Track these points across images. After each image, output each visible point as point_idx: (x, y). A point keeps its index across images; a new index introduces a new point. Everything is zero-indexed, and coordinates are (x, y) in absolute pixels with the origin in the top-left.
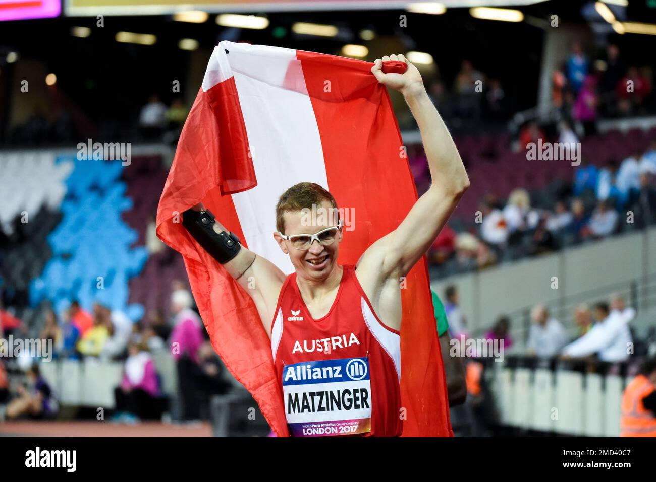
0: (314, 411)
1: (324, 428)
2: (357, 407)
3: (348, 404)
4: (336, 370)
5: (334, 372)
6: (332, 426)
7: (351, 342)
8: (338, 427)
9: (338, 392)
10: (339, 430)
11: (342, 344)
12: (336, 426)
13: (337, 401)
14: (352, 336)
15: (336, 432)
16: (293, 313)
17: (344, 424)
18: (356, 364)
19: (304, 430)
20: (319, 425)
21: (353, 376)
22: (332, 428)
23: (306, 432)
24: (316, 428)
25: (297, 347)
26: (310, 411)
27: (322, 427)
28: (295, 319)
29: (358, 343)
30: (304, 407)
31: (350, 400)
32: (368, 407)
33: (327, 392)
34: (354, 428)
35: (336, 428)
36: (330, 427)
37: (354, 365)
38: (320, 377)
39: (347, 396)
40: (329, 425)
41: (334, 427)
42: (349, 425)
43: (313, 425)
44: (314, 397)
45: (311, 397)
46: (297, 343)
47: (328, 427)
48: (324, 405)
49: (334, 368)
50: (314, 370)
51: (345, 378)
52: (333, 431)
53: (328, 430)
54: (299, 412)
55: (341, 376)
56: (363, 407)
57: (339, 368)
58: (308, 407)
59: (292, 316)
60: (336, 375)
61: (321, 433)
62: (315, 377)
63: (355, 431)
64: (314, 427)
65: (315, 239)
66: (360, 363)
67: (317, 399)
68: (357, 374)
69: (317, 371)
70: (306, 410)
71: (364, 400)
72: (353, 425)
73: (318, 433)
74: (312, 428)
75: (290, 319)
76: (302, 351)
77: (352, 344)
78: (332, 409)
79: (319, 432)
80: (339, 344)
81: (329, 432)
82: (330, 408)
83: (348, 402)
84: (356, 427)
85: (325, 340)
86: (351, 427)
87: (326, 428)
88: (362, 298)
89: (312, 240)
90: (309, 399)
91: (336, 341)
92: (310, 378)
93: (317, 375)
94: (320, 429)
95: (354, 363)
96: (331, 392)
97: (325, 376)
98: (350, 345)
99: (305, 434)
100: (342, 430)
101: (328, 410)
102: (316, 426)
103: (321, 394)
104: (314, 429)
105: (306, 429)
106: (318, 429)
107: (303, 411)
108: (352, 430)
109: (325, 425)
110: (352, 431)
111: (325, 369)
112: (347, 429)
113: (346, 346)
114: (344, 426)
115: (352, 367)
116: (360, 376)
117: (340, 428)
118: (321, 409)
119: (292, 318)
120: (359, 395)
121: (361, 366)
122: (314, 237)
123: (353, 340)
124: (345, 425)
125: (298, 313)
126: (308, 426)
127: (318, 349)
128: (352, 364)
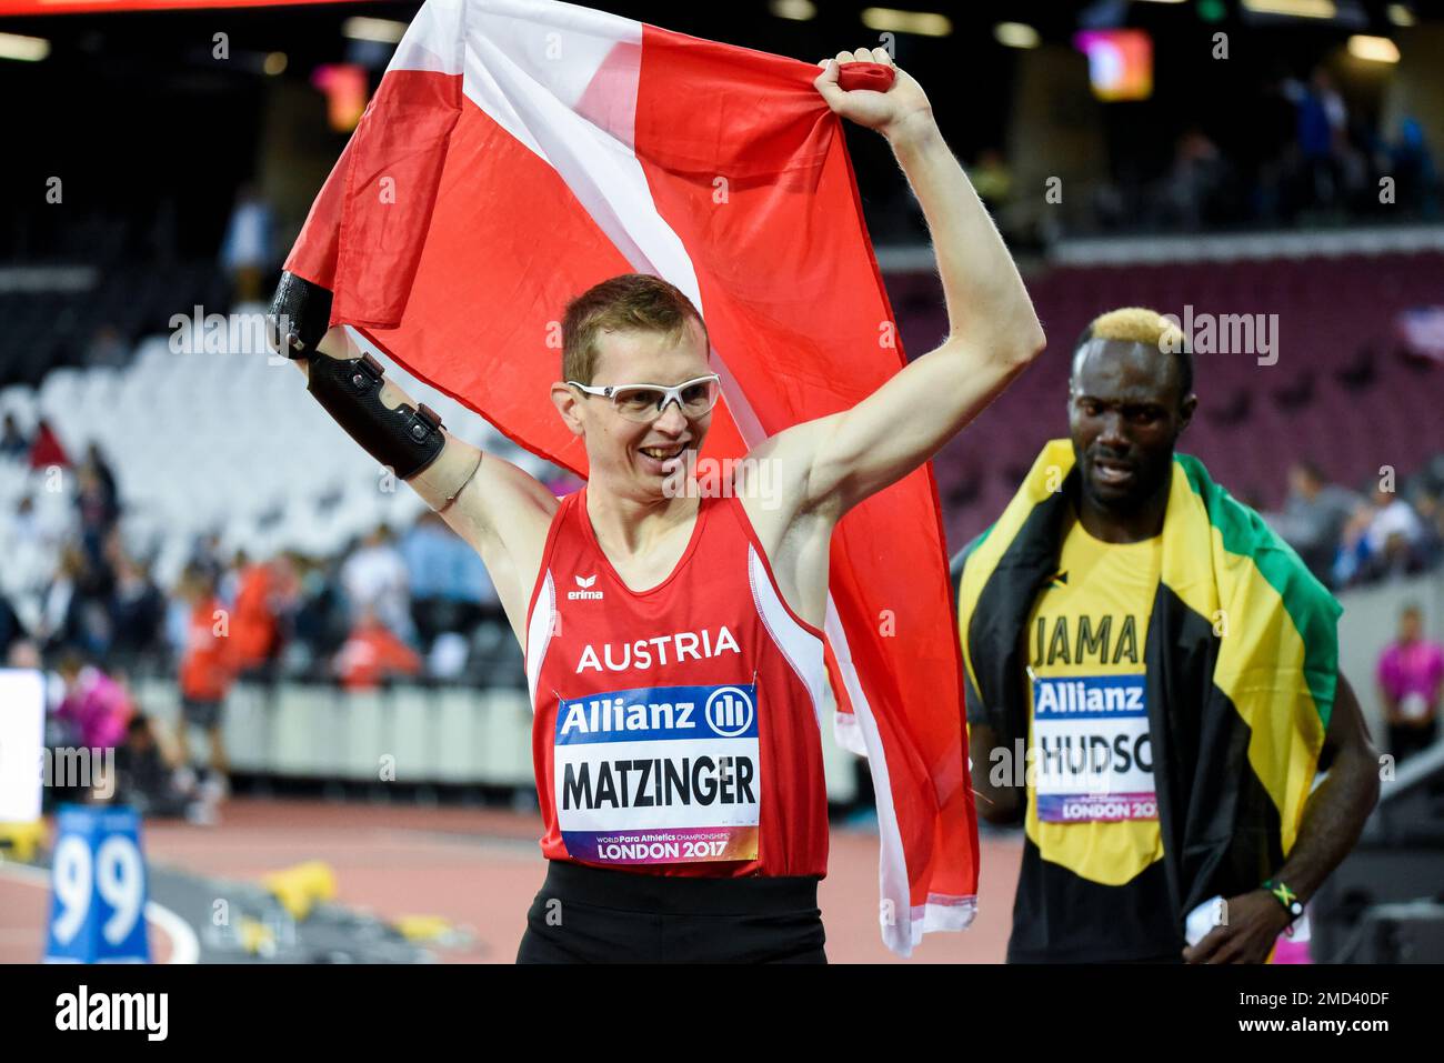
0: (625, 804)
1: (649, 844)
2: (727, 799)
3: (705, 791)
5: (677, 715)
6: (669, 842)
7: (720, 647)
8: (681, 843)
9: (686, 762)
10: (682, 851)
11: (700, 649)
12: (676, 841)
13: (683, 783)
14: (724, 632)
15: (676, 854)
16: (580, 581)
17: (695, 837)
18: (729, 699)
19: (600, 847)
20: (637, 839)
21: (720, 728)
22: (667, 845)
23: (605, 853)
24: (628, 846)
25: (589, 659)
26: (615, 805)
27: (644, 843)
28: (584, 595)
29: (737, 650)
30: (601, 796)
31: (710, 783)
32: (751, 800)
33: (658, 762)
34: (717, 848)
35: (676, 845)
36: (663, 843)
37: (724, 701)
38: (643, 725)
39: (704, 773)
40: (660, 838)
41: (672, 843)
42: (707, 841)
43: (622, 838)
44: (628, 772)
45: (619, 772)
47: (658, 842)
48: (650, 791)
49: (679, 706)
50: (631, 709)
51: (702, 731)
52: (669, 852)
53: (657, 851)
54: (589, 806)
55: (692, 725)
56: (740, 801)
57: (689, 708)
58: (611, 795)
59: (578, 589)
60: (682, 723)
61: (640, 857)
62: (631, 726)
63: (719, 853)
64: (624, 842)
65: (673, 400)
66: (737, 698)
67: (634, 777)
68: (730, 723)
69: (637, 712)
70: (607, 804)
71: (744, 783)
72: (716, 840)
73: (633, 857)
74: (619, 845)
75: (572, 596)
76: (599, 668)
77: (723, 651)
78: (669, 802)
79: (635, 853)
80: (692, 649)
81: (661, 855)
82: (663, 798)
83: (707, 786)
84: (723, 844)
85: (660, 641)
86: (712, 844)
87: (653, 847)
88: (751, 547)
89: (667, 401)
90: (616, 776)
91: (687, 642)
92: (620, 727)
93: (636, 721)
94: (639, 847)
95: (725, 697)
96: (668, 762)
97: (656, 725)
98: (718, 653)
99: (602, 856)
100: (691, 850)
101: (659, 803)
102: (629, 839)
103: (644, 765)
104: (623, 847)
105: (605, 846)
106: (633, 847)
107: (598, 805)
108: (715, 851)
109: (650, 837)
110: (713, 854)
111: (655, 709)
112: (702, 849)
113: (708, 654)
114: (694, 842)
115: (719, 705)
116: (735, 728)
117: (685, 846)
118: (642, 801)
119: (578, 593)
120: (731, 771)
121: (739, 705)
122: (672, 393)
123: (726, 641)
124: (698, 841)
125: (591, 581)
126: (609, 840)
127: (638, 665)
128: (720, 698)
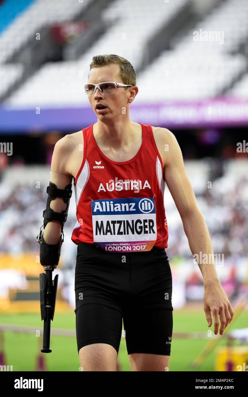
0: (114, 234)
1: (122, 246)
2: (146, 232)
3: (139, 230)
4: (131, 205)
5: (130, 207)
6: (128, 246)
7: (145, 186)
8: (132, 246)
9: (133, 221)
10: (132, 249)
11: (139, 186)
12: (130, 246)
13: (131, 227)
14: (146, 182)
15: (130, 249)
16: (97, 163)
17: (136, 244)
18: (146, 202)
19: (106, 247)
20: (118, 245)
21: (143, 210)
22: (127, 247)
24: (115, 247)
25: (102, 188)
26: (111, 234)
27: (120, 246)
28: (98, 167)
29: (150, 188)
30: (107, 231)
32: (154, 232)
33: (124, 221)
34: (143, 247)
35: (130, 247)
36: (126, 246)
37: (144, 202)
38: (119, 210)
39: (139, 224)
40: (125, 245)
41: (129, 246)
42: (140, 245)
43: (113, 244)
44: (115, 224)
45: (112, 224)
46: (101, 185)
47: (125, 246)
48: (122, 230)
49: (130, 204)
50: (115, 205)
51: (138, 211)
52: (128, 249)
54: (104, 234)
55: (135, 210)
56: (150, 233)
57: (133, 204)
58: (110, 231)
59: (96, 165)
60: (132, 209)
61: (119, 250)
62: (116, 210)
63: (144, 249)
64: (114, 246)
66: (148, 201)
67: (117, 226)
68: (146, 209)
69: (117, 206)
70: (109, 234)
71: (151, 227)
73: (116, 250)
74: (112, 246)
75: (94, 167)
76: (105, 191)
77: (145, 188)
78: (128, 234)
81: (125, 250)
82: (125, 232)
83: (140, 228)
84: (145, 246)
86: (141, 246)
87: (123, 247)
90: (112, 225)
92: (112, 210)
93: (117, 209)
94: (119, 247)
95: (145, 201)
96: (127, 221)
97: (123, 210)
99: (107, 250)
100: (135, 248)
101: (125, 234)
102: (116, 245)
103: (120, 222)
104: (114, 247)
105: (108, 247)
106: (117, 247)
107: (106, 234)
108: (143, 248)
109: (122, 244)
110: (142, 249)
111: (123, 205)
112: (138, 248)
113: (141, 188)
114: (136, 246)
115: (143, 204)
116: (148, 211)
117: (133, 247)
118: (120, 233)
119: (96, 167)
120: (147, 224)
121: (149, 204)
123: (147, 185)
124: (137, 245)
125: (100, 163)
126: (110, 245)
127: (117, 190)
128: (143, 201)
